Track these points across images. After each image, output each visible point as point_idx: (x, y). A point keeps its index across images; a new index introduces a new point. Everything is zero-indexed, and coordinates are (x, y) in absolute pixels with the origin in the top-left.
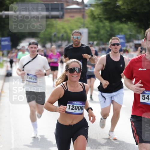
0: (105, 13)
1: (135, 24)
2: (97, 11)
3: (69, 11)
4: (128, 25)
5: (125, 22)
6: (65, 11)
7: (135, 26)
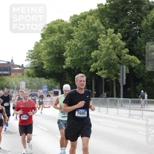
0: (36, 73)
1: (54, 79)
2: (31, 72)
3: (14, 71)
4: (50, 80)
5: (48, 78)
6: (11, 71)
7: (54, 81)
